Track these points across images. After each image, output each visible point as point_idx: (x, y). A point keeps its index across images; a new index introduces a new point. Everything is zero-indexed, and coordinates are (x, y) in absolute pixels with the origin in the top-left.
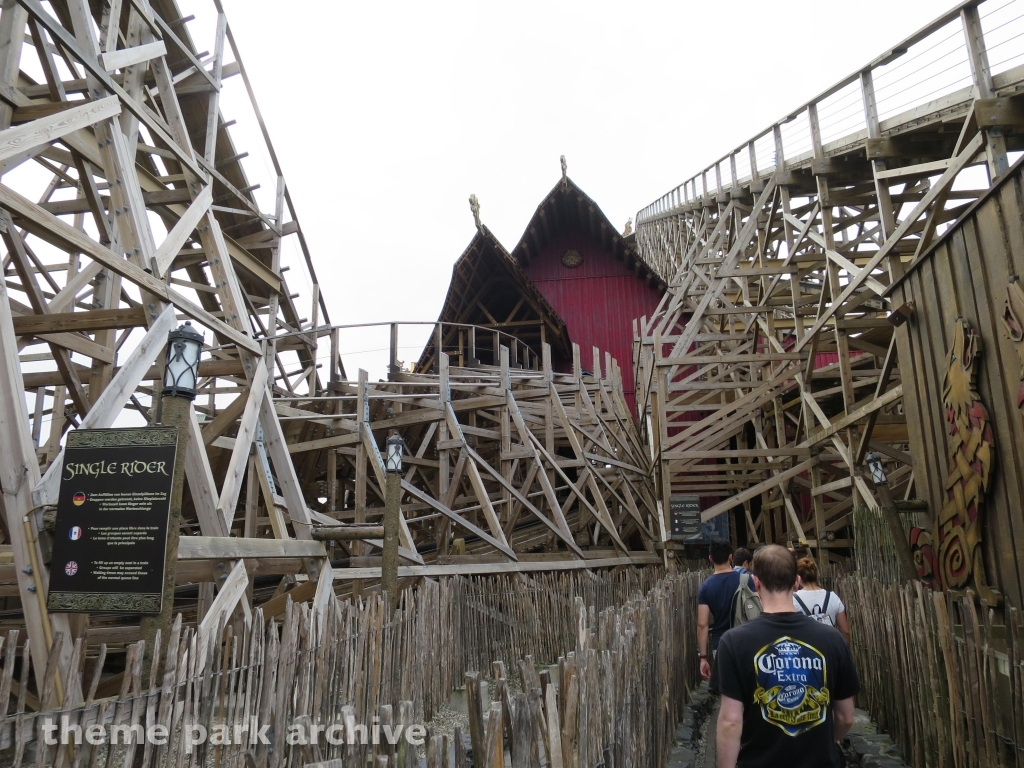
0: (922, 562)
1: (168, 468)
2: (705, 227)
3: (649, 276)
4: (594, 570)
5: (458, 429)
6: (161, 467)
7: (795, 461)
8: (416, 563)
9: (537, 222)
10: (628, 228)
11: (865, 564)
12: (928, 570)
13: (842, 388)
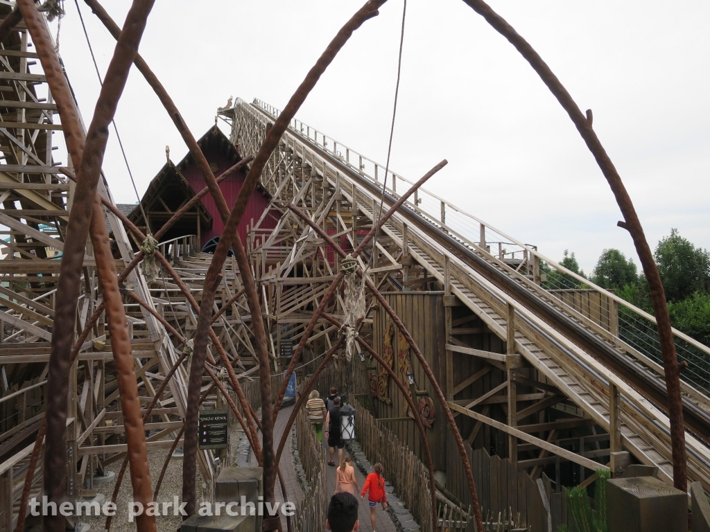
0: (373, 385)
10: (230, 103)
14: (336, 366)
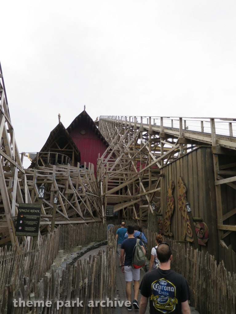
0: (160, 227)
1: (40, 211)
2: (120, 131)
3: (104, 141)
4: (87, 223)
5: (57, 185)
6: (38, 211)
7: (137, 199)
8: (47, 221)
9: (75, 121)
10: (97, 119)
11: (150, 225)
12: (161, 228)
13: (149, 180)
14: (138, 224)
